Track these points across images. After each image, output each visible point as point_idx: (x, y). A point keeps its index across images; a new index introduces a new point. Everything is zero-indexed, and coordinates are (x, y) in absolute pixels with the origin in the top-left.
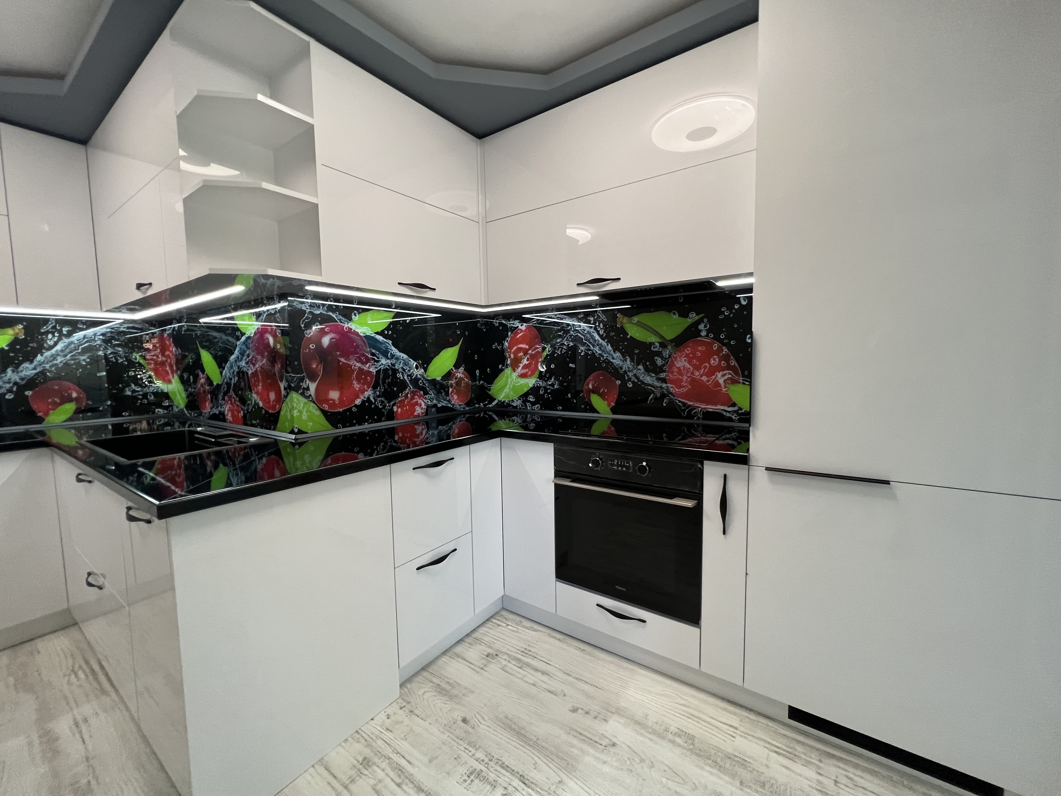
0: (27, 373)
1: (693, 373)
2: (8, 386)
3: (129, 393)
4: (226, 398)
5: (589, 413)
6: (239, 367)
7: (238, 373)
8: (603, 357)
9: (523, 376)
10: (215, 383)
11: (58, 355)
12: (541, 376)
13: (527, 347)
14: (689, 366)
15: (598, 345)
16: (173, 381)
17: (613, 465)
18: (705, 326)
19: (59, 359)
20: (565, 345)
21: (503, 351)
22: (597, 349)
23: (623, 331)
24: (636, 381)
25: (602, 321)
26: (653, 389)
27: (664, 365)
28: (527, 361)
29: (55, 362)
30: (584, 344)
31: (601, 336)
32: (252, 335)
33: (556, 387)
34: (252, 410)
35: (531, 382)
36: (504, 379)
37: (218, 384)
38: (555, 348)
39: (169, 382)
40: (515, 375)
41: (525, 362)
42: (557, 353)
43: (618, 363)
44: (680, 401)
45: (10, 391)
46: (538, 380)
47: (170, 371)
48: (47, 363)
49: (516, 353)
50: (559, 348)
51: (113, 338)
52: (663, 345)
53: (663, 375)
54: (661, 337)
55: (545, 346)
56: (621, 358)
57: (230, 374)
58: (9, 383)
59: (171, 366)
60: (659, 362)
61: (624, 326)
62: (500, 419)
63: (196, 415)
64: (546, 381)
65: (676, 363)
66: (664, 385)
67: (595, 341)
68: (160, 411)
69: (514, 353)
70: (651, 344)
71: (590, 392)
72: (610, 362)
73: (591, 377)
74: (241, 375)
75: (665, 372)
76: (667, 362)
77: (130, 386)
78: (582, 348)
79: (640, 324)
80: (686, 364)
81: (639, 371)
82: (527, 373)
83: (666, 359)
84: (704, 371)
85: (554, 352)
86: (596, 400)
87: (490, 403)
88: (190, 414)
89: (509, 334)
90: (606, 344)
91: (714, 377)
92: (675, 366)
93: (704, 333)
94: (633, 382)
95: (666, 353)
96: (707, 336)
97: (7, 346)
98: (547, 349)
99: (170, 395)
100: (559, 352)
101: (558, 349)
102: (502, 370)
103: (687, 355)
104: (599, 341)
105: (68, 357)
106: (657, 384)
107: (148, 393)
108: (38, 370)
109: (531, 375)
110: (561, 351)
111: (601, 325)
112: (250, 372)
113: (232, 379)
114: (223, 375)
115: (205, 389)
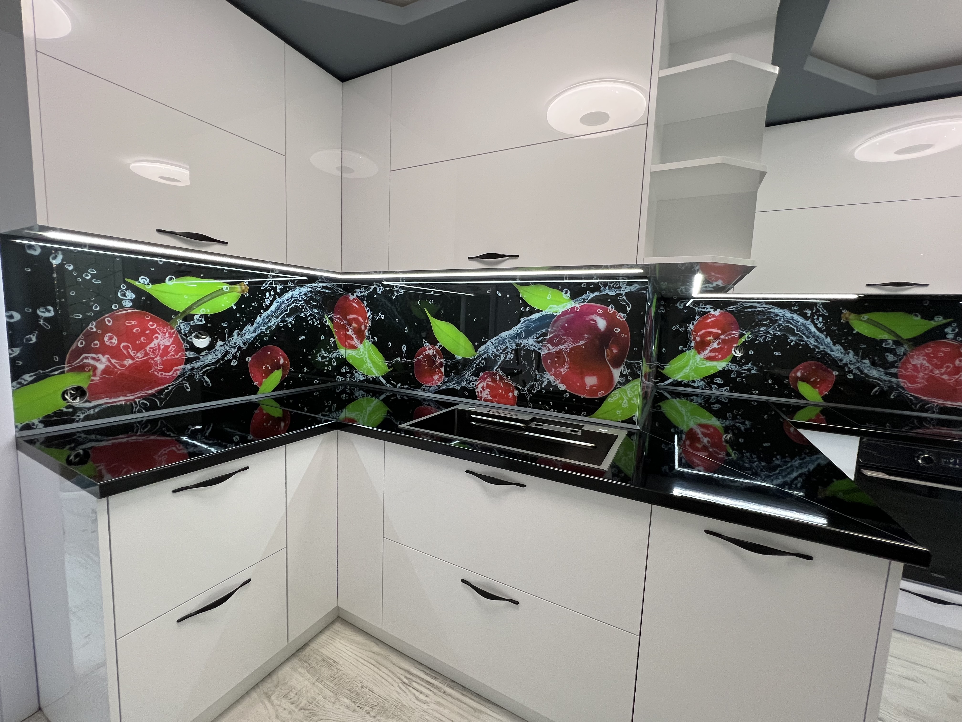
1: (931, 371)
4: (481, 374)
5: (794, 399)
9: (709, 359)
10: (459, 357)
12: (734, 360)
13: (720, 332)
14: (927, 364)
16: (361, 347)
18: (953, 330)
21: (686, 333)
23: (848, 325)
25: (823, 315)
26: (879, 382)
27: (896, 361)
28: (718, 344)
32: (558, 314)
35: (721, 365)
36: (685, 360)
37: (465, 359)
39: (353, 347)
40: (699, 357)
41: (715, 345)
44: (911, 396)
46: (730, 364)
47: (354, 336)
49: (703, 337)
50: (762, 336)
52: (898, 343)
53: (893, 370)
54: (897, 335)
55: (744, 332)
59: (359, 331)
60: (890, 358)
61: (850, 322)
62: (673, 398)
63: (406, 386)
64: (740, 366)
65: (911, 360)
66: (894, 380)
69: (700, 336)
70: (882, 341)
71: (797, 379)
73: (801, 366)
75: (897, 367)
76: (900, 360)
79: (869, 321)
80: (924, 362)
82: (716, 356)
83: (900, 356)
84: (946, 370)
86: (804, 388)
87: (662, 381)
88: (394, 386)
89: (697, 317)
91: (957, 377)
92: (910, 363)
93: (950, 336)
94: (854, 375)
95: (901, 351)
96: (955, 339)
97: (235, 305)
98: (746, 336)
99: (351, 361)
102: (682, 351)
103: (927, 355)
106: (884, 377)
109: (720, 359)
111: (821, 319)
112: (544, 352)
113: (500, 356)
114: (480, 349)
115: (434, 362)
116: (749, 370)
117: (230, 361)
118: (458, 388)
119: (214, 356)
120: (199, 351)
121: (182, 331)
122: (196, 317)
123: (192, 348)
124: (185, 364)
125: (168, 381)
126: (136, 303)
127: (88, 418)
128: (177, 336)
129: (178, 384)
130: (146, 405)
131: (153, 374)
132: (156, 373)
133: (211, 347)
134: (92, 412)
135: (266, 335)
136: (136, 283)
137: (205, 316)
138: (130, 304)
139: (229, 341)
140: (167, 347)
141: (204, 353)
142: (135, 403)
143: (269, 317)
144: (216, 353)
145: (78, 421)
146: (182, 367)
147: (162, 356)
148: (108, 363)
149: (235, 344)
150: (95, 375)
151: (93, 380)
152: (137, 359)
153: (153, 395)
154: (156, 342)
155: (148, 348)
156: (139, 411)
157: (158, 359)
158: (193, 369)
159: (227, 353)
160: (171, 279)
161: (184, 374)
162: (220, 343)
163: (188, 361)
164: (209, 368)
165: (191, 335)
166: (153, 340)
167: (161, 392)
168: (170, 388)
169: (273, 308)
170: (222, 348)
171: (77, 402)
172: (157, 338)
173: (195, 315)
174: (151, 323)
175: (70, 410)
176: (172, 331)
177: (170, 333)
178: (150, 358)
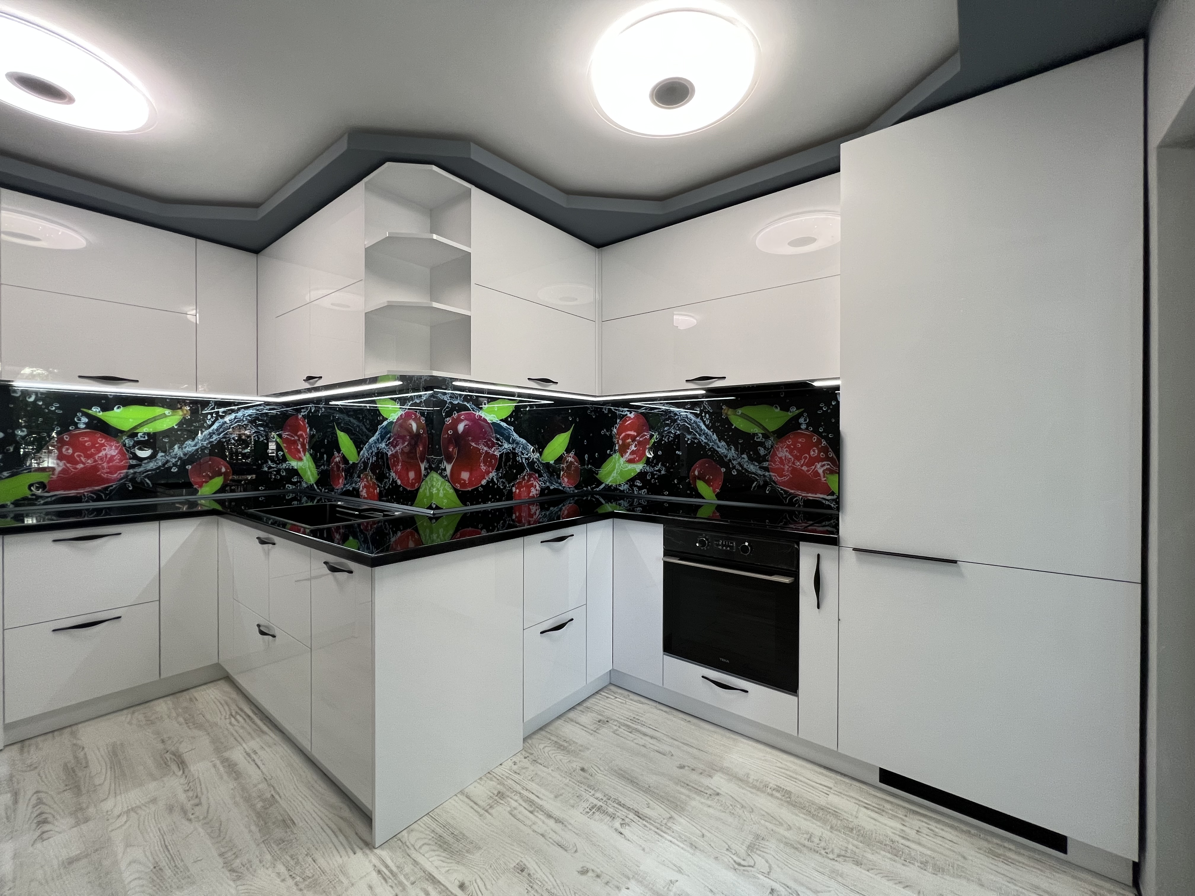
0: (189, 450)
1: (794, 463)
2: (174, 460)
3: (266, 469)
4: (362, 476)
5: (695, 498)
6: (378, 449)
7: (377, 454)
8: (709, 445)
9: (630, 461)
10: (351, 462)
11: (214, 433)
12: (648, 462)
13: (635, 434)
14: (790, 457)
15: (704, 434)
16: (304, 458)
17: (718, 545)
18: (805, 420)
19: (215, 437)
20: (672, 433)
21: (611, 437)
22: (703, 438)
23: (727, 421)
24: (740, 469)
25: (708, 412)
26: (756, 477)
27: (766, 455)
28: (635, 447)
29: (211, 440)
30: (690, 433)
31: (707, 426)
32: (395, 421)
33: (663, 472)
34: (389, 487)
35: (639, 467)
36: (612, 464)
37: (354, 463)
38: (663, 436)
39: (300, 459)
40: (622, 460)
41: (633, 448)
42: (664, 440)
43: (723, 451)
44: (782, 489)
45: (175, 465)
46: (645, 465)
47: (301, 450)
48: (205, 441)
49: (624, 439)
50: (667, 436)
51: (257, 419)
52: (766, 436)
53: (765, 464)
54: (764, 428)
55: (653, 433)
56: (726, 447)
57: (369, 454)
58: (175, 458)
59: (303, 446)
60: (762, 452)
61: (729, 417)
62: (606, 503)
63: (327, 491)
64: (653, 467)
65: (778, 453)
66: (767, 474)
67: (701, 430)
68: (290, 487)
69: (622, 439)
70: (755, 435)
71: (696, 478)
72: (715, 450)
73: (697, 465)
74: (380, 455)
75: (768, 461)
76: (770, 452)
77: (268, 462)
78: (689, 437)
79: (744, 416)
80: (787, 454)
81: (743, 460)
82: (635, 458)
83: (768, 449)
84: (804, 461)
85: (661, 440)
86: (701, 486)
87: (597, 486)
88: (321, 491)
89: (618, 421)
90: (712, 434)
91: (813, 467)
92: (777, 456)
93: (804, 426)
95: (769, 444)
96: (807, 429)
97: (176, 425)
98: (655, 437)
99: (300, 472)
100: (666, 440)
101: (665, 437)
102: (610, 455)
103: (788, 447)
104: (705, 431)
105: (221, 436)
106: (760, 472)
107: (281, 469)
108: (197, 447)
109: (639, 461)
110: (669, 438)
111: (707, 416)
112: (390, 453)
113: (369, 459)
114: (360, 454)
115: (340, 467)
116: (659, 471)
117: (171, 468)
118: (351, 489)
119: (156, 464)
120: (141, 459)
121: (127, 445)
122: (139, 435)
123: (135, 457)
124: (129, 469)
125: (114, 481)
126: (88, 426)
127: (46, 504)
128: (121, 449)
129: (121, 484)
130: (93, 497)
131: (100, 476)
132: (102, 475)
133: (152, 457)
134: (49, 499)
135: (206, 448)
136: (90, 412)
137: (148, 434)
138: (84, 426)
139: (170, 453)
140: (113, 456)
141: (146, 461)
142: (84, 495)
143: (211, 435)
144: (158, 462)
145: (39, 505)
146: (125, 471)
147: (108, 462)
148: (64, 467)
149: (176, 455)
150: (53, 474)
151: (52, 478)
152: (87, 464)
153: (99, 490)
154: (103, 453)
155: (96, 457)
156: (87, 502)
157: (105, 465)
158: (135, 473)
159: (167, 462)
160: (118, 408)
161: (127, 476)
162: (160, 454)
163: (131, 467)
164: (150, 473)
165: (134, 448)
166: (101, 451)
167: (107, 488)
168: (114, 486)
169: (215, 426)
170: (164, 458)
171: (39, 492)
172: (105, 449)
173: (138, 433)
174: (100, 439)
175: (34, 497)
176: (118, 445)
177: (116, 446)
178: (98, 464)
